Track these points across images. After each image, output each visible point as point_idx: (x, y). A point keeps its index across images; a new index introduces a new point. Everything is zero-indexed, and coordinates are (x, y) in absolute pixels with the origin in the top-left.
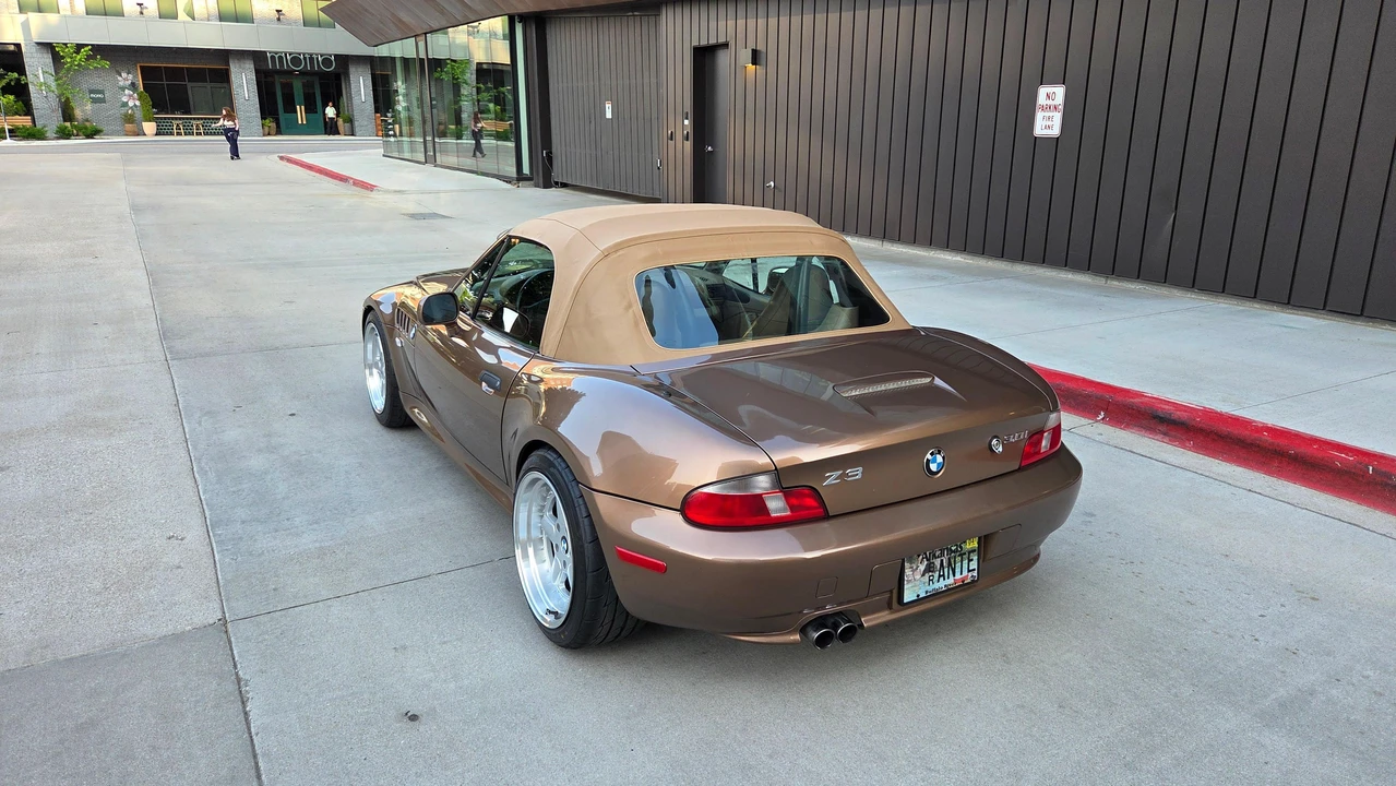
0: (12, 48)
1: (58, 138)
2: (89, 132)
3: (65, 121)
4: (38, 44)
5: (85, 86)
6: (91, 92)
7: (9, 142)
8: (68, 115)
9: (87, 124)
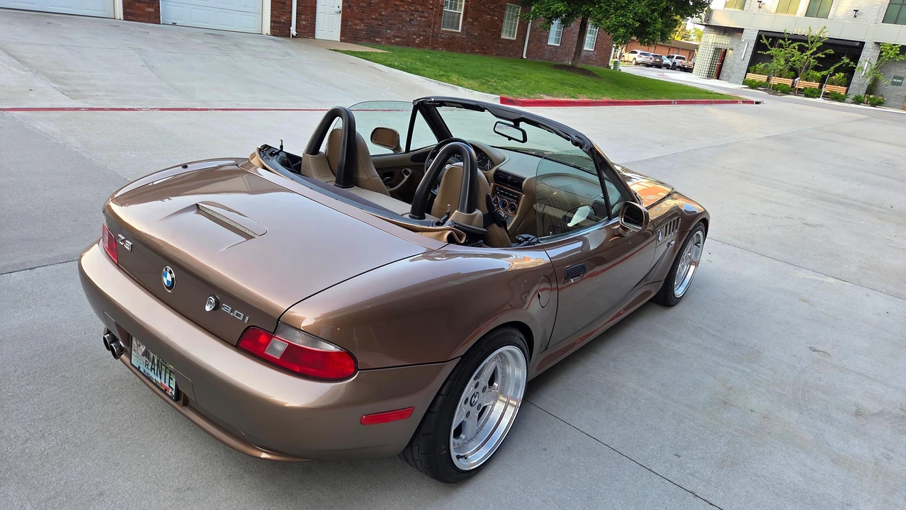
0: (858, 44)
1: (852, 103)
2: (875, 102)
3: (866, 93)
4: (876, 43)
5: (893, 74)
6: (895, 77)
7: (820, 100)
8: (871, 90)
9: (880, 98)
